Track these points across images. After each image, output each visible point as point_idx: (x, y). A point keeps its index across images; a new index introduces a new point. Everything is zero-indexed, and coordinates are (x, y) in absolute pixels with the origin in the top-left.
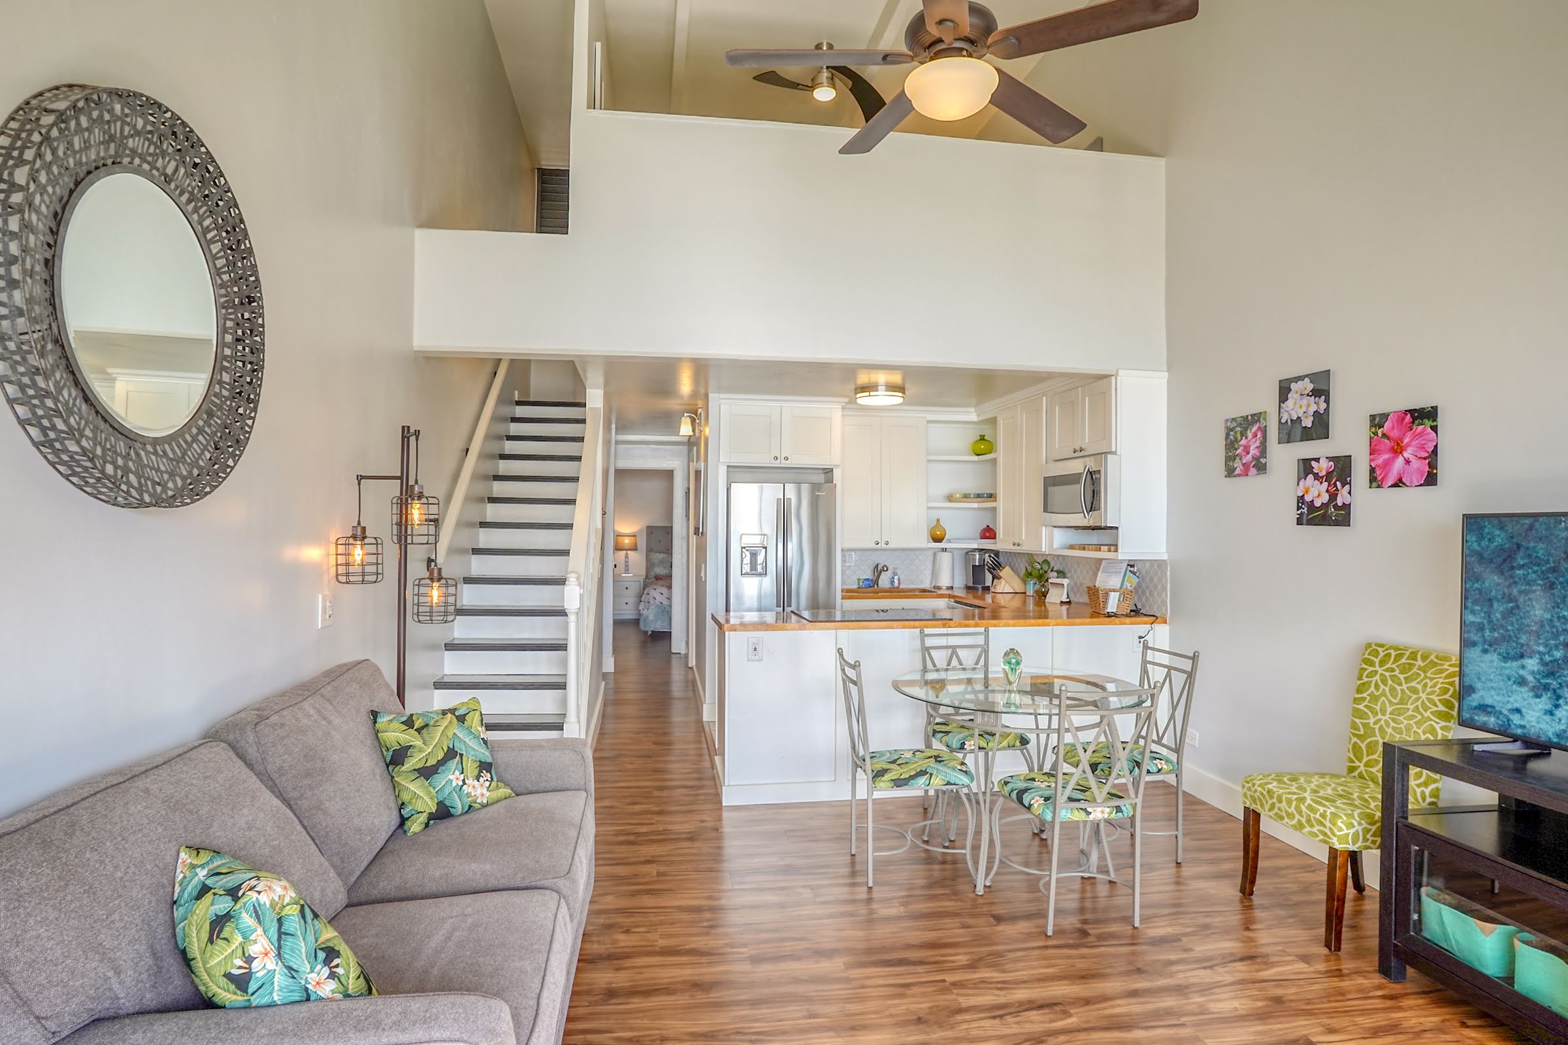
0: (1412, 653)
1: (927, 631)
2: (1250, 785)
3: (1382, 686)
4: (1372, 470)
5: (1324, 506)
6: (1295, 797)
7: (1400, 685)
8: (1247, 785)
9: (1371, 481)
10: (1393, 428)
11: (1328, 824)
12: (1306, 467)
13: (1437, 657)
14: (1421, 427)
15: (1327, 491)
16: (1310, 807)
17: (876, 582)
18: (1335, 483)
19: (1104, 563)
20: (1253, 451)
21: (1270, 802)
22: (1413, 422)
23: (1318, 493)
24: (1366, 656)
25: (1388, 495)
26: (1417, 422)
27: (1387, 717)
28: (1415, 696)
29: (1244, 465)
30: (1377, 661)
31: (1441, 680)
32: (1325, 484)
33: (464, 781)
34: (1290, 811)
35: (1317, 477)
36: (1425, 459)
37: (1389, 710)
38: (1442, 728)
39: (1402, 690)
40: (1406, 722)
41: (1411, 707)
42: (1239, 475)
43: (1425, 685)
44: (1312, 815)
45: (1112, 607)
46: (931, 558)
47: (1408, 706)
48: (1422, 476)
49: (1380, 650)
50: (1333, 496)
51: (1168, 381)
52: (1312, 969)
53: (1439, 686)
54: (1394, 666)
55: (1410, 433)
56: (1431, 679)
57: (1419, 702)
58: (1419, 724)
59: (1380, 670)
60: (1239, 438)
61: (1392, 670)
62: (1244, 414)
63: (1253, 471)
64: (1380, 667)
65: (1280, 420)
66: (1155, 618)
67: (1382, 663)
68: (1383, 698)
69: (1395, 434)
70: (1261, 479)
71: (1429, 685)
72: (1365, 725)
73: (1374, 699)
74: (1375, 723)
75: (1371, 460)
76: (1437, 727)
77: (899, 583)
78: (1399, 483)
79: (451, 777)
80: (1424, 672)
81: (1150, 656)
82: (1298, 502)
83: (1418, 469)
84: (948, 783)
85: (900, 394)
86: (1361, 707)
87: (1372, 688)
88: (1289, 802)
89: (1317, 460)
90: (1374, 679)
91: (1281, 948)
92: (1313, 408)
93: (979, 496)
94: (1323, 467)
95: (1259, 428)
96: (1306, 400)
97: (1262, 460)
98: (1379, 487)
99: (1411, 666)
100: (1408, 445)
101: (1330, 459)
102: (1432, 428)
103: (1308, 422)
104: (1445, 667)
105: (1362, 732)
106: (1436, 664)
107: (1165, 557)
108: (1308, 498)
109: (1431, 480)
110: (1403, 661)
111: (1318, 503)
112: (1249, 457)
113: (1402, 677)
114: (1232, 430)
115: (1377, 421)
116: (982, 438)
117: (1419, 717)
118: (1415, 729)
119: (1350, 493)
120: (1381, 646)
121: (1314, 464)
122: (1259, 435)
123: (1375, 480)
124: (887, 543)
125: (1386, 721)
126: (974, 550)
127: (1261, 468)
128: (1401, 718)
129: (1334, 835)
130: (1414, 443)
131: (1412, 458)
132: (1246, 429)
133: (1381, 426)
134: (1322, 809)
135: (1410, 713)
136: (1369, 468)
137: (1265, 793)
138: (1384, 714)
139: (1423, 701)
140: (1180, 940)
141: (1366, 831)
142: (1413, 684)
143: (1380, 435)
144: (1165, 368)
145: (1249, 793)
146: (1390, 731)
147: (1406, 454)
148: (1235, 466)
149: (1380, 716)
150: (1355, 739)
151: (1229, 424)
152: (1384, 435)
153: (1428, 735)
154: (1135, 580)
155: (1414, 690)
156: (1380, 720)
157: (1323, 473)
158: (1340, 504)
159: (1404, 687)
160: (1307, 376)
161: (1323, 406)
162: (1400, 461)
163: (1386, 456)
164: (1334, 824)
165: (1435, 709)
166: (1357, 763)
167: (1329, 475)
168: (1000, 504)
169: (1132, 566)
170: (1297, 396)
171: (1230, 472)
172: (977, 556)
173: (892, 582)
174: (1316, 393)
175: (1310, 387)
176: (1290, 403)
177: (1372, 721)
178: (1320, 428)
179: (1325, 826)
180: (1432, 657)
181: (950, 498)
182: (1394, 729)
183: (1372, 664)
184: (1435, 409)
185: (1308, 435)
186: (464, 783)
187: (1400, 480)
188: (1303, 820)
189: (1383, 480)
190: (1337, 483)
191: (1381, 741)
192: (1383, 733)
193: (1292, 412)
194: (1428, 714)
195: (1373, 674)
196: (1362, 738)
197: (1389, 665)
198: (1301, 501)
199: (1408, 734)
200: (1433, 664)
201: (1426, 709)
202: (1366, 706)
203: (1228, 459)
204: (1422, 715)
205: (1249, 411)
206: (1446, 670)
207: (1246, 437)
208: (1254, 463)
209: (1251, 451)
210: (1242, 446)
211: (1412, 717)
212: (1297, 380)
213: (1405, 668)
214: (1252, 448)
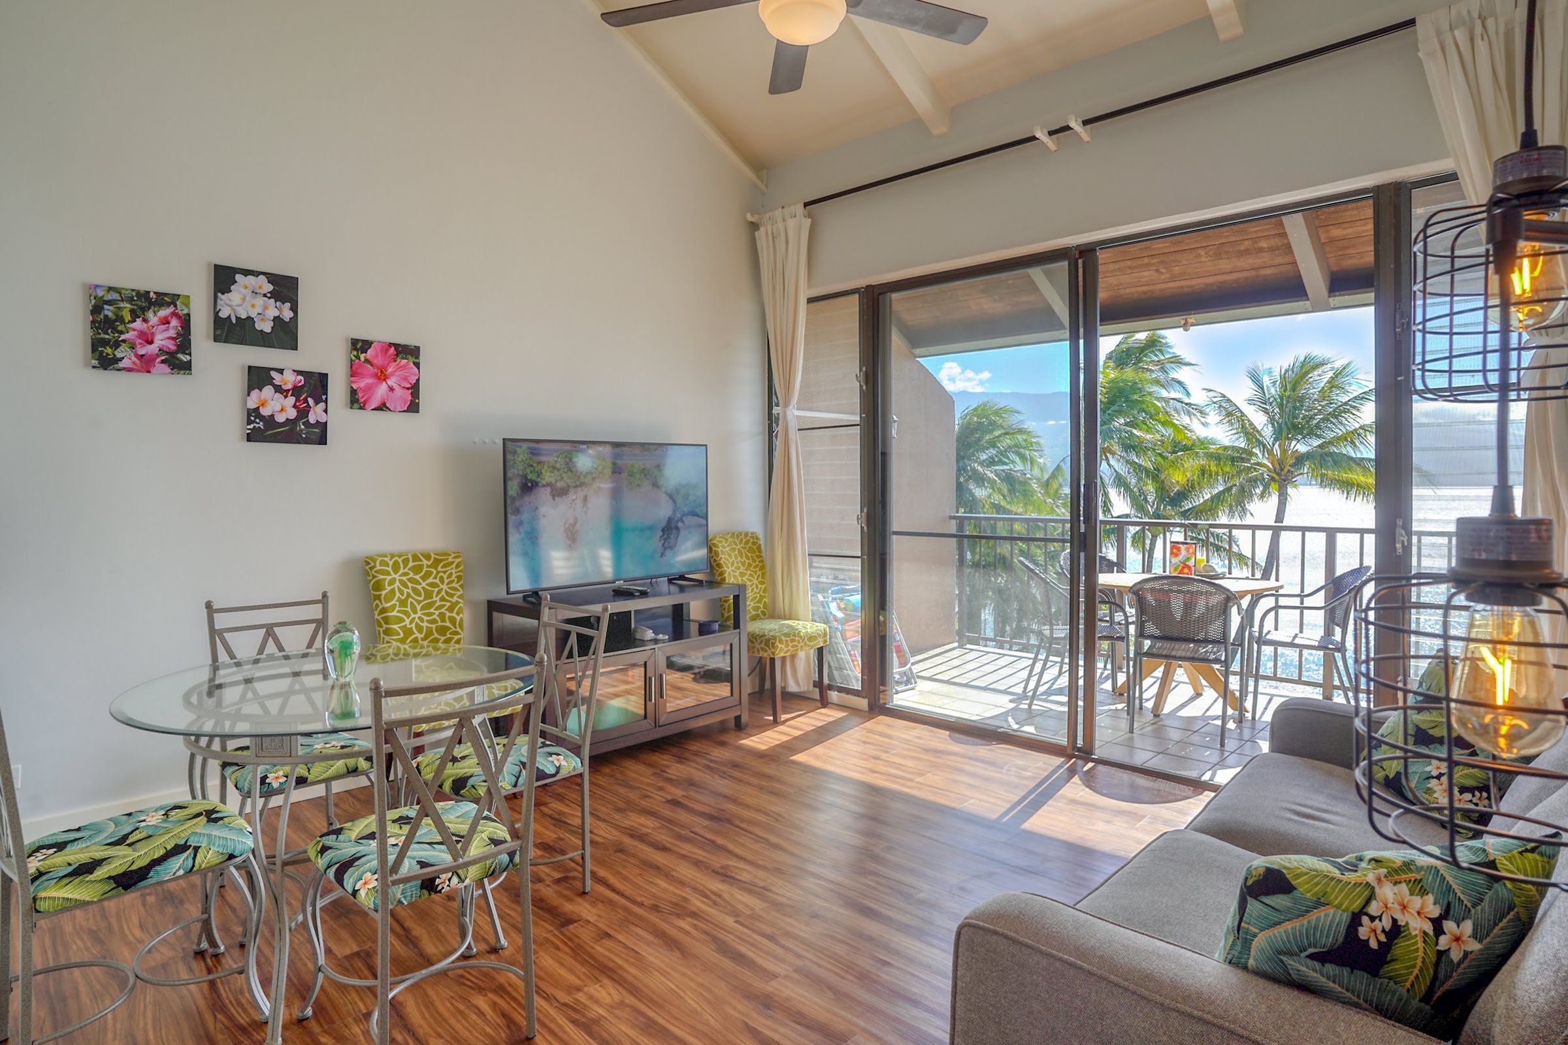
0: (414, 556)
3: (405, 590)
4: (353, 392)
5: (292, 421)
7: (420, 584)
9: (351, 402)
10: (377, 356)
12: (258, 377)
13: (436, 555)
14: (404, 361)
15: (295, 406)
18: (306, 401)
20: (163, 341)
22: (397, 355)
23: (281, 408)
25: (368, 418)
26: (400, 356)
27: (419, 614)
28: (436, 590)
29: (141, 357)
30: (390, 569)
31: (454, 571)
32: (291, 400)
35: (278, 389)
36: (408, 389)
37: (419, 607)
39: (423, 588)
40: (437, 612)
41: (438, 599)
42: (126, 369)
43: (442, 578)
47: (435, 599)
48: (405, 403)
49: (387, 559)
50: (303, 413)
53: (454, 575)
54: (406, 570)
55: (394, 364)
56: (445, 572)
57: (443, 592)
58: (451, 609)
59: (396, 576)
60: (128, 318)
61: (408, 574)
62: (143, 287)
63: (163, 367)
64: (396, 573)
65: (216, 314)
68: (410, 599)
69: (379, 361)
70: (180, 379)
71: (445, 577)
72: (404, 628)
73: (403, 602)
74: (411, 622)
75: (351, 382)
78: (383, 407)
80: (436, 569)
82: (249, 415)
83: (401, 397)
86: (394, 613)
87: (398, 594)
89: (281, 371)
90: (396, 585)
92: (272, 312)
94: (289, 380)
95: (174, 314)
96: (260, 301)
97: (181, 356)
98: (361, 408)
99: (420, 568)
100: (392, 374)
101: (299, 373)
102: (414, 363)
103: (267, 327)
104: (450, 559)
105: (402, 635)
106: (441, 561)
108: (265, 412)
109: (413, 408)
110: (411, 564)
111: (281, 418)
112: (156, 348)
113: (417, 577)
114: (109, 303)
115: (360, 346)
117: (449, 604)
118: (447, 614)
119: (326, 411)
120: (385, 555)
121: (273, 374)
122: (174, 322)
123: (356, 400)
125: (419, 618)
127: (179, 366)
128: (432, 610)
130: (398, 373)
131: (395, 386)
132: (144, 310)
133: (363, 351)
135: (438, 604)
136: (348, 389)
138: (415, 612)
139: (446, 592)
142: (430, 580)
143: (362, 359)
146: (425, 624)
147: (390, 382)
148: (119, 355)
149: (413, 616)
151: (100, 293)
152: (367, 360)
155: (434, 585)
156: (414, 618)
157: (289, 386)
158: (313, 421)
160: (262, 273)
161: (288, 314)
162: (383, 388)
163: (369, 381)
167: (296, 391)
170: (248, 293)
174: (276, 296)
175: (271, 287)
176: (232, 298)
178: (286, 335)
180: (433, 556)
183: (388, 573)
184: (418, 348)
185: (264, 340)
187: (384, 404)
189: (365, 403)
190: (309, 399)
191: (420, 636)
192: (420, 629)
193: (238, 309)
194: (455, 599)
195: (392, 582)
196: (403, 641)
197: (402, 571)
198: (253, 414)
199: (443, 620)
200: (437, 562)
201: (452, 596)
202: (398, 611)
203: (97, 345)
204: (448, 601)
205: (153, 285)
206: (453, 562)
207: (145, 321)
208: (164, 358)
209: (156, 340)
210: (134, 330)
211: (442, 606)
212: (247, 273)
213: (417, 569)
214: (159, 337)
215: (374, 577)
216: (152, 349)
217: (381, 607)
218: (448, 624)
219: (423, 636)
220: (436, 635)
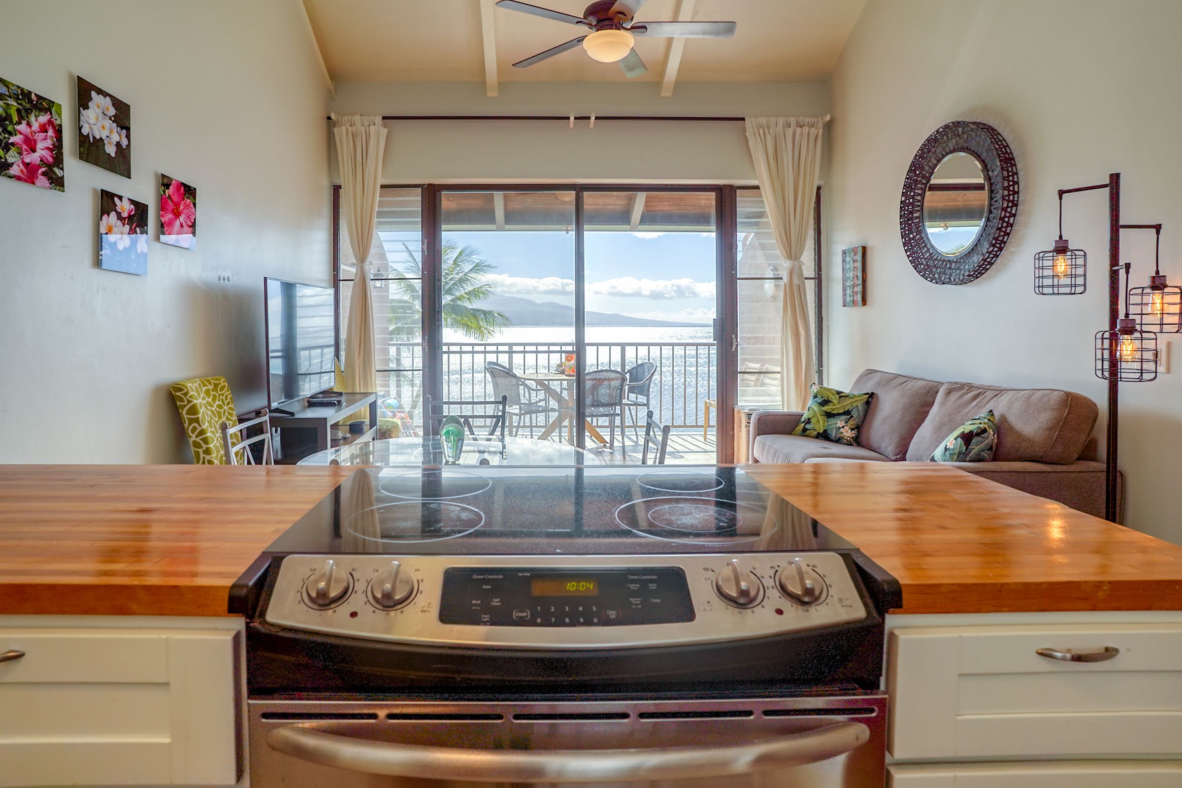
3: (208, 412)
4: (161, 225)
5: (127, 250)
7: (213, 406)
9: (159, 234)
10: (174, 193)
12: (108, 200)
14: (188, 201)
15: (130, 235)
20: (42, 151)
22: (184, 195)
23: (122, 234)
26: (186, 195)
29: (26, 165)
30: (196, 394)
32: (128, 228)
35: (119, 217)
36: (190, 226)
37: (218, 427)
39: (216, 410)
42: (18, 178)
49: (191, 385)
50: (134, 242)
55: (183, 203)
56: (223, 395)
60: (15, 118)
62: (27, 87)
63: (43, 180)
64: (200, 397)
65: (80, 129)
69: (175, 198)
70: (54, 195)
71: (224, 399)
75: (161, 216)
78: (177, 243)
80: (217, 392)
82: (101, 240)
87: (206, 417)
89: (120, 198)
90: (203, 408)
92: (115, 138)
94: (126, 207)
95: (50, 122)
96: (108, 123)
97: (56, 170)
100: (182, 212)
101: (132, 202)
102: (193, 203)
103: (112, 151)
108: (112, 238)
111: (122, 246)
112: (35, 157)
113: (211, 400)
115: (165, 182)
119: (147, 242)
121: (116, 199)
122: (51, 132)
127: (57, 182)
130: (185, 211)
131: (183, 223)
132: (28, 111)
133: (168, 187)
136: (159, 222)
138: (217, 432)
139: (228, 413)
143: (167, 194)
147: (181, 219)
148: (10, 160)
152: (169, 196)
157: (126, 214)
158: (141, 251)
160: (107, 94)
161: (124, 140)
162: (178, 223)
163: (170, 216)
167: (130, 217)
170: (99, 112)
174: (117, 120)
175: (114, 111)
176: (89, 114)
178: (123, 162)
183: (197, 398)
184: (195, 189)
185: (110, 164)
187: (178, 240)
190: (137, 229)
193: (94, 127)
195: (200, 405)
197: (202, 395)
200: (216, 386)
202: (210, 432)
205: (34, 85)
206: (225, 386)
207: (29, 125)
208: (43, 169)
209: (38, 150)
210: (21, 133)
212: (98, 91)
214: (40, 145)
215: (189, 402)
216: (33, 158)
217: (199, 429)
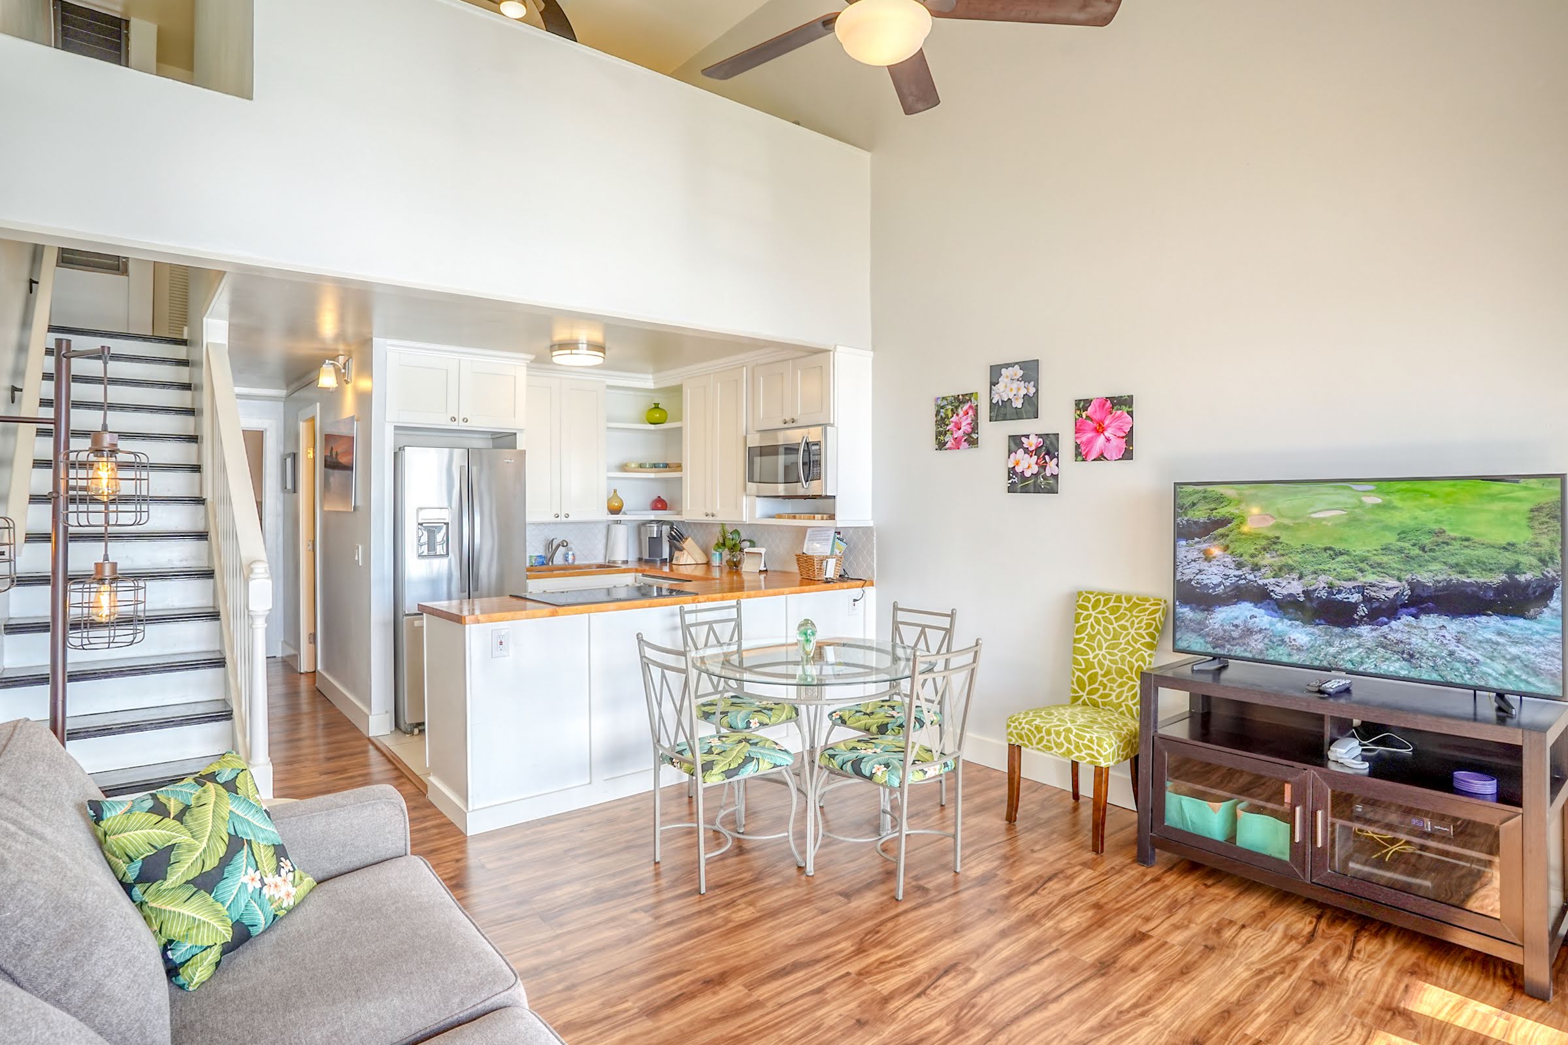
0: (1117, 597)
1: (687, 607)
2: (1017, 724)
3: (1097, 627)
4: (1078, 447)
5: (1036, 475)
6: (1062, 728)
7: (1112, 624)
8: (1013, 725)
9: (1076, 456)
10: (1096, 411)
11: (1095, 747)
12: (1016, 442)
13: (1138, 599)
14: (1119, 412)
15: (1037, 463)
16: (1077, 735)
17: (552, 559)
18: (1044, 457)
19: (809, 531)
20: (965, 427)
21: (1038, 736)
22: (1113, 408)
23: (1027, 464)
24: (1080, 602)
25: (1090, 465)
26: (1116, 408)
27: (1104, 652)
28: (1125, 632)
29: (955, 439)
30: (1090, 606)
31: (1145, 617)
32: (1035, 458)
33: (261, 880)
34: (1059, 741)
35: (1026, 451)
36: (1123, 437)
37: (1105, 646)
38: (1150, 656)
39: (1114, 628)
40: (1120, 654)
41: (1123, 641)
42: (950, 449)
43: (1133, 623)
44: (1081, 742)
45: (830, 573)
46: (604, 531)
47: (1121, 641)
48: (1120, 451)
49: (1090, 596)
51: (873, 361)
52: (1097, 873)
53: (1145, 622)
54: (1104, 609)
55: (1110, 417)
56: (1137, 617)
57: (1130, 637)
58: (1132, 654)
59: (1094, 614)
60: (950, 415)
61: (1104, 612)
62: (956, 394)
63: (965, 444)
64: (1093, 610)
65: (991, 400)
66: (865, 582)
67: (1094, 607)
68: (1099, 636)
69: (1097, 417)
70: (973, 451)
71: (1136, 622)
72: (1086, 660)
73: (1092, 638)
74: (1094, 658)
75: (1076, 438)
76: (1146, 655)
77: (574, 560)
78: (1101, 457)
79: (245, 879)
80: (1131, 612)
81: (901, 617)
82: (1009, 473)
83: (1117, 446)
84: (775, 766)
85: (601, 354)
86: (1081, 645)
87: (1089, 629)
88: (1058, 734)
89: (1027, 436)
90: (1090, 621)
91: (1065, 861)
92: (1023, 392)
93: (655, 466)
94: (1033, 442)
95: (971, 407)
96: (1015, 385)
97: (973, 435)
98: (1084, 460)
99: (1119, 608)
100: (1108, 426)
101: (1039, 436)
102: (1128, 413)
103: (1018, 404)
104: (1147, 606)
105: (1084, 667)
106: (1139, 605)
107: (871, 524)
108: (1019, 469)
109: (1128, 455)
110: (1111, 604)
111: (1028, 474)
112: (960, 433)
113: (1112, 617)
114: (942, 407)
115: (1082, 405)
116: (657, 406)
117: (1131, 649)
118: (1128, 658)
119: (1057, 465)
120: (1091, 593)
121: (1023, 439)
122: (971, 413)
123: (1081, 454)
124: (567, 516)
125: (1103, 655)
126: (651, 522)
127: (973, 442)
128: (1116, 651)
129: (1100, 755)
130: (1114, 424)
131: (1112, 437)
132: (957, 408)
133: (1085, 409)
134: (1088, 736)
135: (1122, 646)
136: (1074, 444)
137: (1033, 729)
138: (1100, 649)
139: (1132, 635)
140: (996, 875)
141: (1119, 747)
142: (1123, 622)
143: (1084, 417)
144: (870, 346)
145: (1014, 731)
146: (1107, 663)
147: (1107, 434)
148: (946, 440)
150: (1078, 673)
151: (939, 402)
152: (1087, 417)
153: (1140, 663)
154: (843, 546)
155: (1124, 628)
156: (1098, 655)
157: (1033, 448)
158: (1048, 474)
159: (1115, 625)
160: (1017, 363)
161: (1032, 391)
162: (1102, 439)
163: (1090, 435)
164: (1100, 746)
165: (1144, 641)
166: (1081, 693)
167: (1038, 449)
168: (687, 474)
169: (839, 533)
170: (1008, 380)
171: (941, 445)
172: (655, 529)
173: (566, 559)
174: (1025, 379)
175: (1021, 373)
176: (1000, 387)
177: (1091, 656)
178: (1031, 408)
179: (1092, 749)
180: (1134, 599)
181: (624, 468)
182: (1111, 661)
183: (1086, 609)
184: (1131, 397)
185: (1018, 415)
186: (264, 884)
187: (1102, 454)
188: (1072, 748)
189: (1086, 455)
190: (1046, 457)
191: (1100, 672)
192: (1101, 665)
193: (1003, 394)
194: (1138, 646)
195: (1088, 617)
196: (1084, 671)
197: (1100, 609)
198: (1012, 472)
199: (1123, 664)
200: (1136, 605)
201: (1136, 641)
202: (1085, 645)
203: (939, 434)
204: (1133, 646)
205: (960, 391)
206: (1148, 609)
207: (958, 415)
208: (965, 438)
209: (962, 427)
210: (953, 422)
211: (1125, 649)
212: (1007, 366)
213: (1114, 610)
214: (963, 424)
218: (1127, 668)
219: (1103, 673)
220: (1114, 676)
